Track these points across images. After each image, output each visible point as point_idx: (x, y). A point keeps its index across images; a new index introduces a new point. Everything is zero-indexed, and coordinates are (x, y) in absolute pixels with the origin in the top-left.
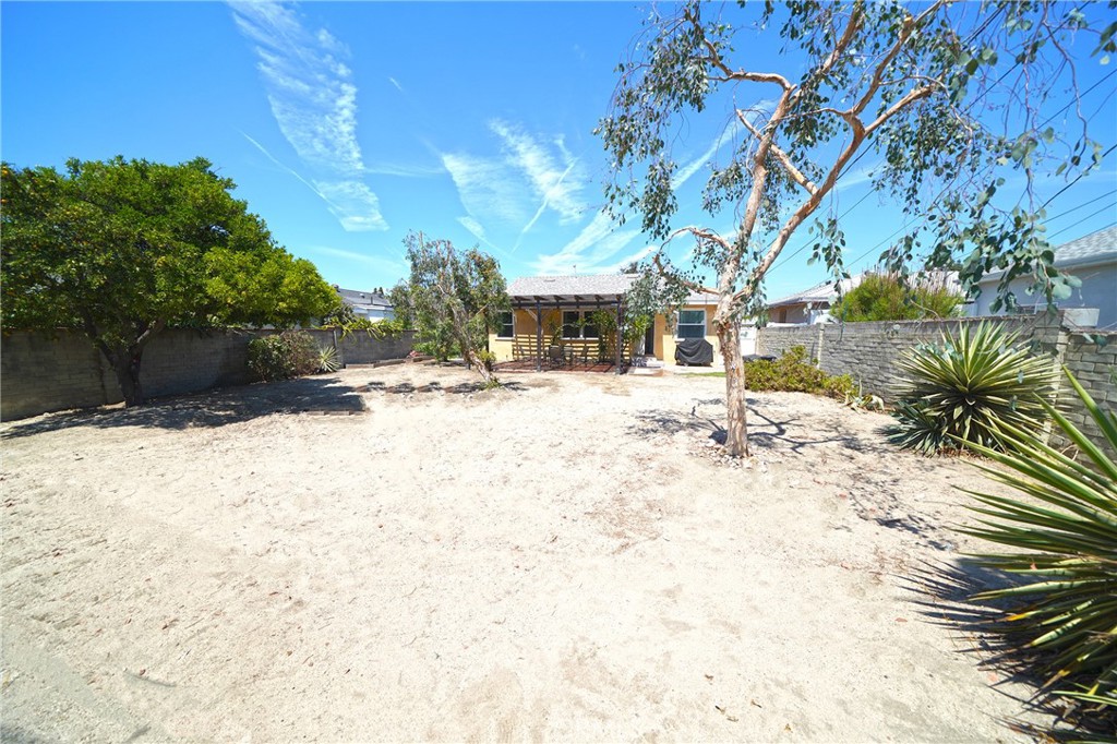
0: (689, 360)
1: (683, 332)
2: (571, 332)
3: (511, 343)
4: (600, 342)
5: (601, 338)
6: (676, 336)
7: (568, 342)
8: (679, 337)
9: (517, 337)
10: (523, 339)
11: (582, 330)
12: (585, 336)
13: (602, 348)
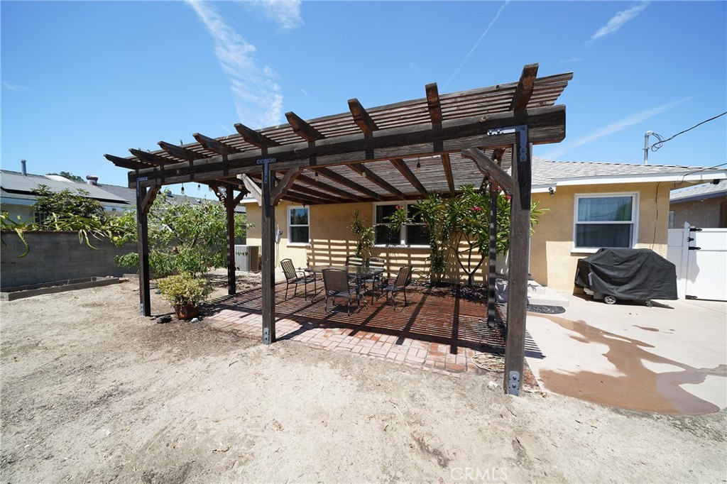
0: (618, 291)
1: (585, 235)
2: (388, 236)
3: (305, 251)
4: (434, 250)
5: (435, 247)
6: (573, 244)
7: (382, 250)
8: (578, 245)
9: (313, 243)
10: (320, 245)
11: (403, 234)
12: (409, 242)
13: (437, 263)
